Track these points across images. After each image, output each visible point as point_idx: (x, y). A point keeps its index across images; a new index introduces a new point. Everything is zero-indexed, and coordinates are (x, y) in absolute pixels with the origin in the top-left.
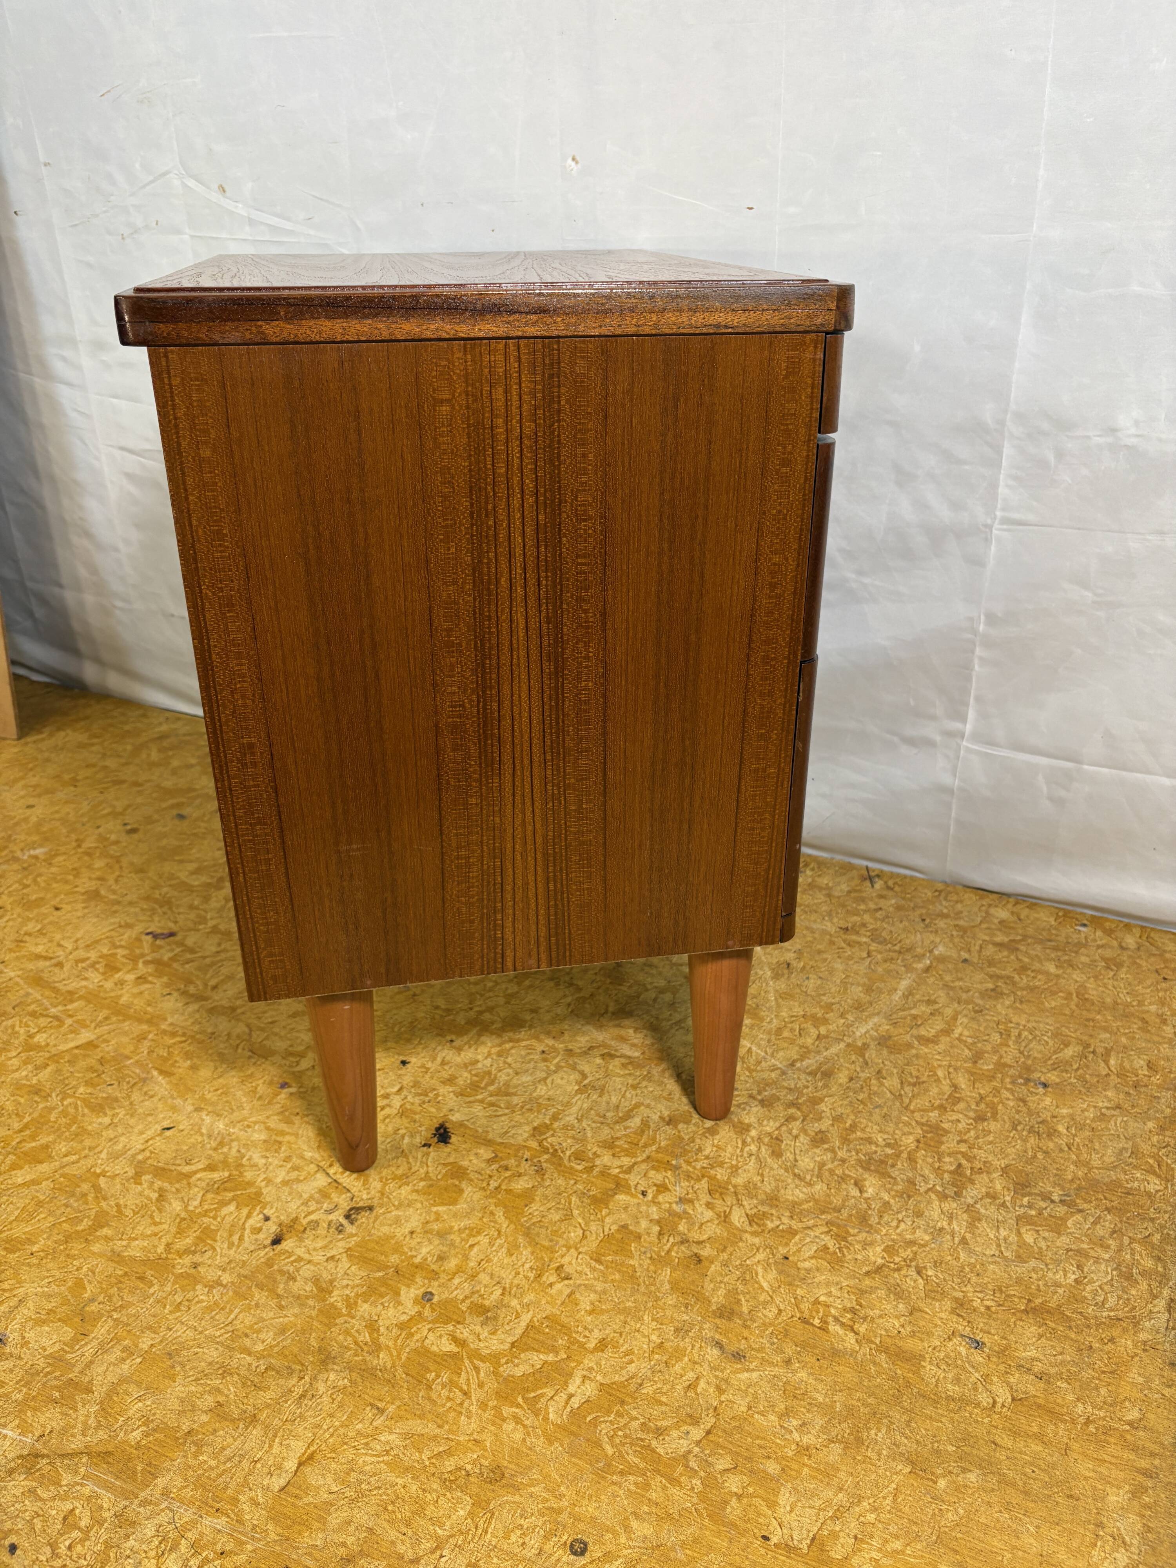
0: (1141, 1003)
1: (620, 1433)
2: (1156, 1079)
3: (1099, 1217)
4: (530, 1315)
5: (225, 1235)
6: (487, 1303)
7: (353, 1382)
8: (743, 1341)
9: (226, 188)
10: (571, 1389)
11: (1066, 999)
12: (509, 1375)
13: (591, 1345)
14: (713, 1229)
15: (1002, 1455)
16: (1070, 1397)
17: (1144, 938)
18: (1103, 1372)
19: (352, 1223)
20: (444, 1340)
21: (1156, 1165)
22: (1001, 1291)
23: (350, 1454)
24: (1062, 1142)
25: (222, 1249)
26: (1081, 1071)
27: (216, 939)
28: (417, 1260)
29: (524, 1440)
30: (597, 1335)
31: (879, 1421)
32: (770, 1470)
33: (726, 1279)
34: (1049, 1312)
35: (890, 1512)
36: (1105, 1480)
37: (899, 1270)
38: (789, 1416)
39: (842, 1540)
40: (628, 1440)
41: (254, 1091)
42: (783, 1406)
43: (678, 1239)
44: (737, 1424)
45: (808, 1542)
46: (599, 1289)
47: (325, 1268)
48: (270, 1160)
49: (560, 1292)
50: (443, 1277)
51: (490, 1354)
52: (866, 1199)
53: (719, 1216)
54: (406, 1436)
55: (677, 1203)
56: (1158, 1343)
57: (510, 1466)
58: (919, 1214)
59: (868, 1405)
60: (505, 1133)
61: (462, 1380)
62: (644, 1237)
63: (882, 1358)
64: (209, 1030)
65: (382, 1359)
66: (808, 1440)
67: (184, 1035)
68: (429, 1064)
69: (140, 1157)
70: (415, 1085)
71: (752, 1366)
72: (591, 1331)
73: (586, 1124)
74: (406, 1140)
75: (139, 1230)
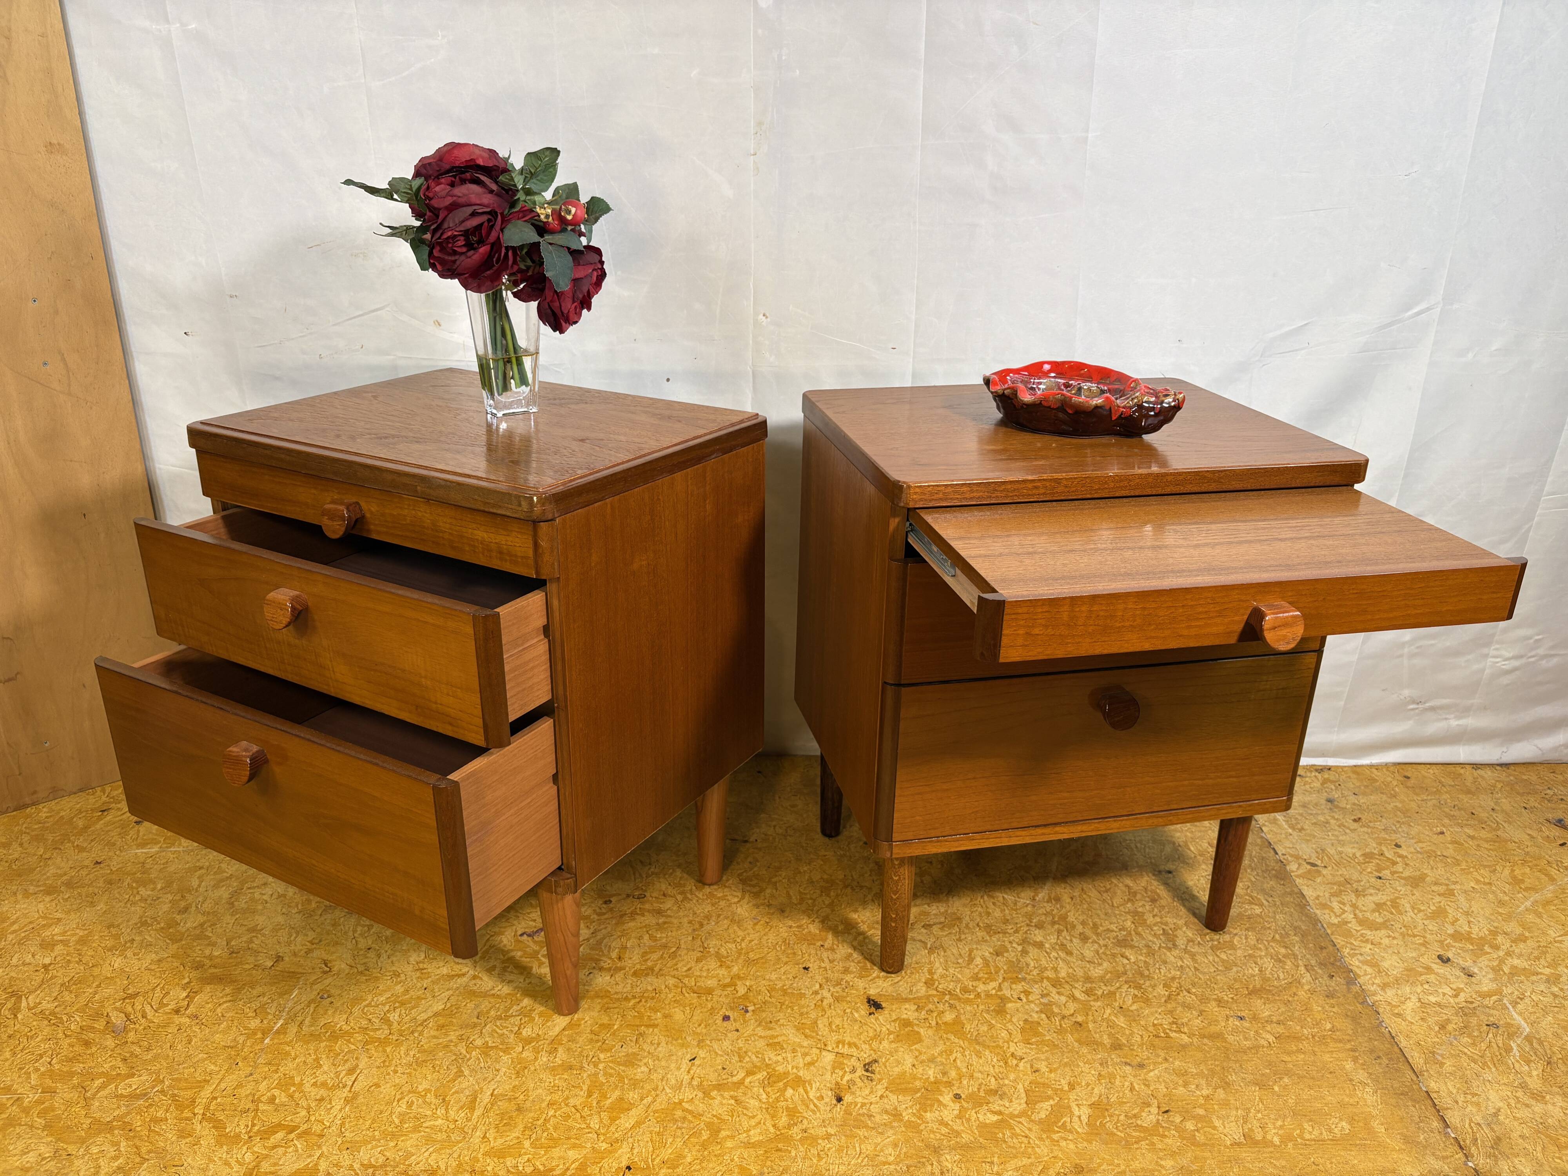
1: (1119, 1124)
3: (1246, 935)
4: (1021, 1085)
5: (803, 1107)
6: (992, 1088)
7: (963, 1155)
8: (1137, 1057)
10: (1077, 1113)
12: (1039, 1119)
13: (1066, 1088)
14: (1072, 1006)
15: (1290, 1066)
16: (1298, 1028)
18: (1303, 1011)
19: (873, 1073)
20: (989, 1115)
21: (1251, 899)
22: (1232, 988)
25: (811, 1116)
28: (932, 1079)
29: (1076, 1147)
30: (1064, 1082)
31: (1228, 1071)
32: (1200, 1113)
33: (1102, 1029)
34: (1259, 991)
35: (1265, 1110)
36: (1338, 1059)
37: (1178, 994)
38: (1188, 1085)
40: (1125, 1126)
42: (1181, 1081)
43: (1060, 1017)
44: (1168, 1098)
46: (1043, 1058)
47: (884, 1103)
48: (784, 1055)
49: (1025, 1067)
50: (956, 1083)
51: (1020, 1113)
52: (1134, 963)
53: (1069, 997)
55: (1041, 998)
56: (1314, 988)
58: (1165, 962)
59: (1218, 1065)
60: (911, 991)
61: (1018, 1131)
62: (1041, 1022)
63: (1206, 1041)
64: (650, 988)
65: (966, 1138)
66: (1205, 1092)
67: (634, 997)
68: (823, 965)
69: (695, 1083)
70: (827, 980)
71: (1151, 1068)
72: (1060, 1081)
73: (951, 971)
74: (856, 1015)
75: (745, 1125)
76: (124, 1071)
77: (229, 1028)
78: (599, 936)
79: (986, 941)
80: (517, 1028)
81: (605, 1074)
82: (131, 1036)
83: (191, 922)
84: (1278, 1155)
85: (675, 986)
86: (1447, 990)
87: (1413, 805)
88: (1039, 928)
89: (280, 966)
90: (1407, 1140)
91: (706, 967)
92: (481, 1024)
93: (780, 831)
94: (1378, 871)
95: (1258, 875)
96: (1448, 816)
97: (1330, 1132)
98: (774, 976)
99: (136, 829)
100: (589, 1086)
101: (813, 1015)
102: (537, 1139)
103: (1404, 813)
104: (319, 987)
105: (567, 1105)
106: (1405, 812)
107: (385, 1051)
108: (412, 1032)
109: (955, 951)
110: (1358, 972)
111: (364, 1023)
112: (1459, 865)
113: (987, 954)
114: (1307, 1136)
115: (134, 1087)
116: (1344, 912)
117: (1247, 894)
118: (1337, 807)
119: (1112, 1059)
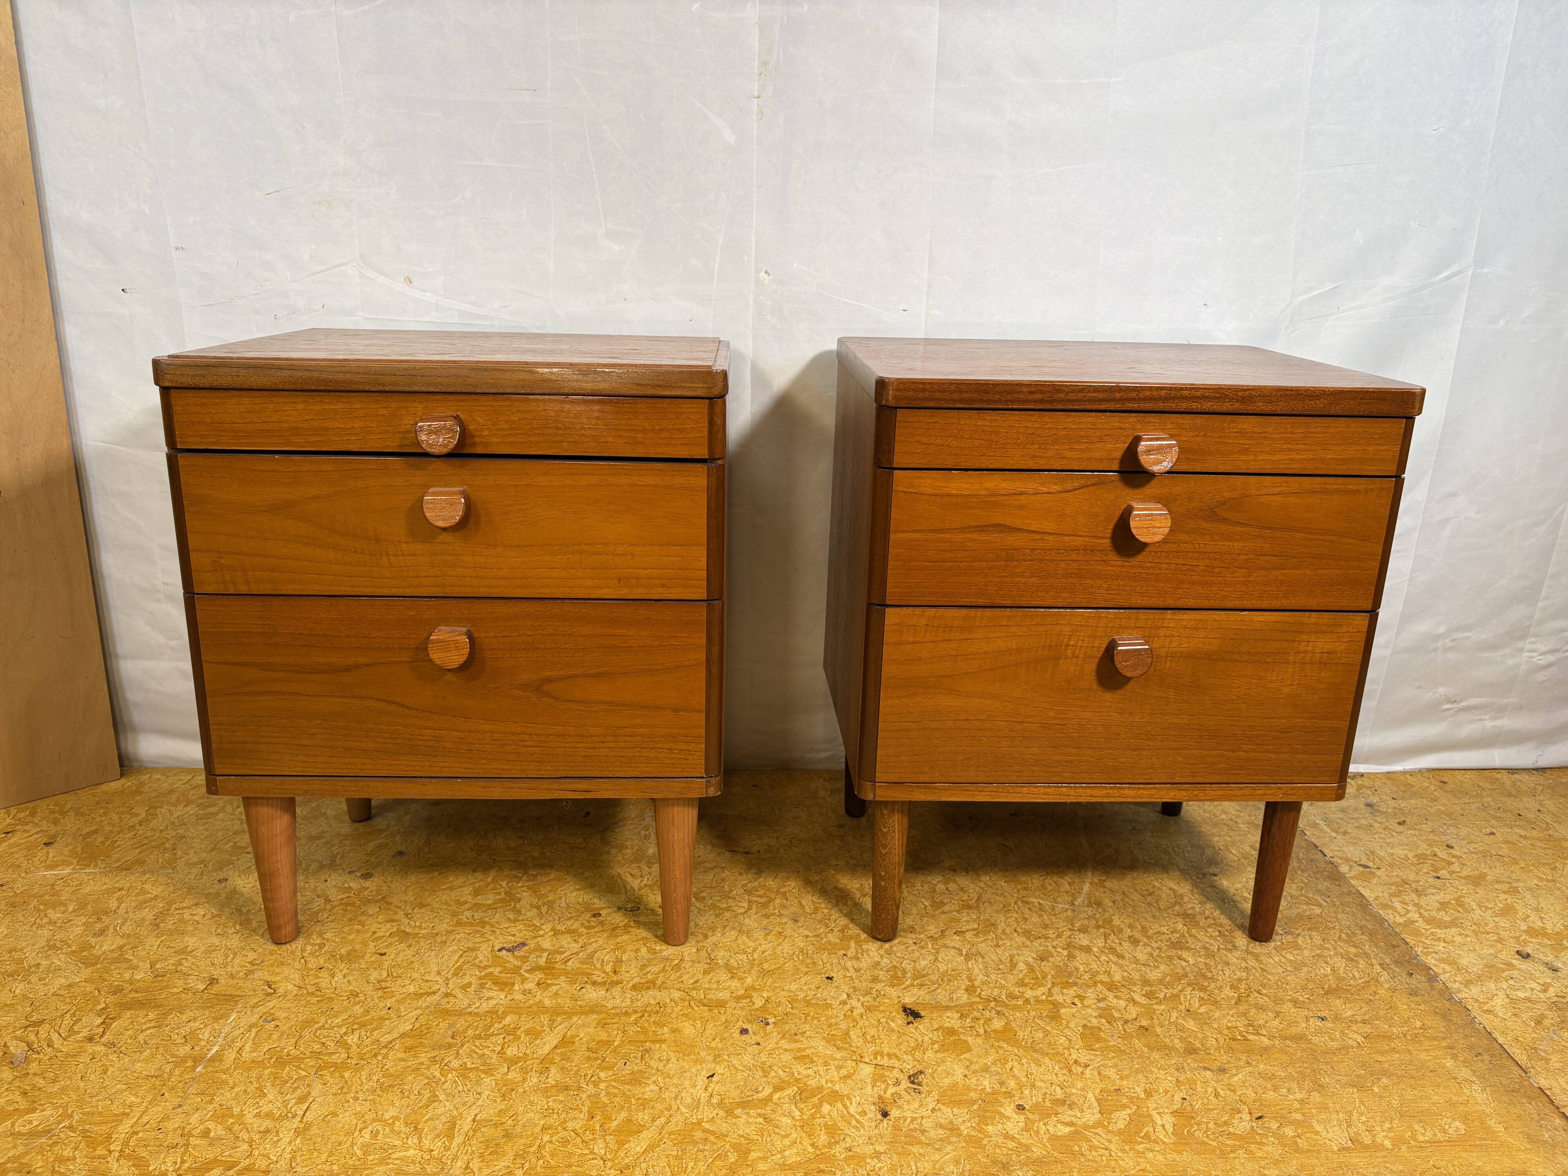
1: (1209, 1133)
3: (1312, 935)
4: (1091, 1094)
5: (844, 1124)
6: (1059, 1097)
8: (1216, 1062)
9: (413, 279)
10: (1159, 1122)
12: (1118, 1129)
13: (1142, 1096)
14: (1134, 1010)
15: (1386, 1066)
16: (1386, 1027)
18: (1387, 1009)
19: (920, 1085)
20: (1060, 1127)
22: (1306, 988)
25: (853, 1133)
27: (567, 937)
28: (989, 1090)
29: (1166, 1158)
30: (1139, 1089)
31: (1319, 1073)
32: (1298, 1118)
33: (1171, 1033)
34: (1336, 990)
35: (1368, 1112)
36: (1436, 1057)
37: (1249, 996)
38: (1278, 1089)
40: (1217, 1134)
42: (1269, 1085)
43: (1121, 1021)
44: (1259, 1103)
46: (1111, 1065)
47: (937, 1117)
48: (815, 1069)
49: (1092, 1074)
50: (1017, 1093)
51: (1094, 1123)
52: (1193, 965)
53: (1128, 1001)
56: (1395, 987)
58: (1227, 964)
59: (1307, 1068)
60: (951, 999)
61: (1095, 1142)
62: (1102, 1027)
63: (1288, 1042)
64: (652, 1002)
65: (1037, 1152)
66: (1299, 1096)
67: (636, 1012)
68: (848, 974)
69: (714, 1101)
70: (855, 989)
71: (1234, 1072)
72: (1134, 1089)
73: (993, 977)
74: (893, 1025)
75: (779, 1145)
76: (23, 1105)
77: (153, 1056)
78: (590, 949)
79: (1027, 946)
80: (500, 1048)
81: (608, 1094)
82: (34, 1067)
83: (107, 945)
84: (1392, 1159)
85: (682, 999)
86: (1534, 985)
87: (1457, 808)
88: (1084, 933)
89: (215, 989)
90: (1530, 1139)
91: (715, 979)
92: (456, 1044)
93: (784, 842)
94: (1436, 871)
95: (1309, 876)
96: (1493, 817)
97: (1444, 1133)
98: (793, 987)
99: (45, 850)
100: (590, 1108)
101: (843, 1026)
102: (531, 1168)
103: (1448, 816)
104: (262, 1009)
105: (565, 1129)
106: (1450, 815)
107: (342, 1077)
108: (375, 1056)
109: (994, 957)
110: (1436, 970)
111: (317, 1047)
112: (1517, 863)
113: (1030, 959)
114: (1421, 1138)
115: (35, 1123)
116: (1408, 911)
117: (1302, 895)
118: (1378, 811)
119: (1188, 1064)
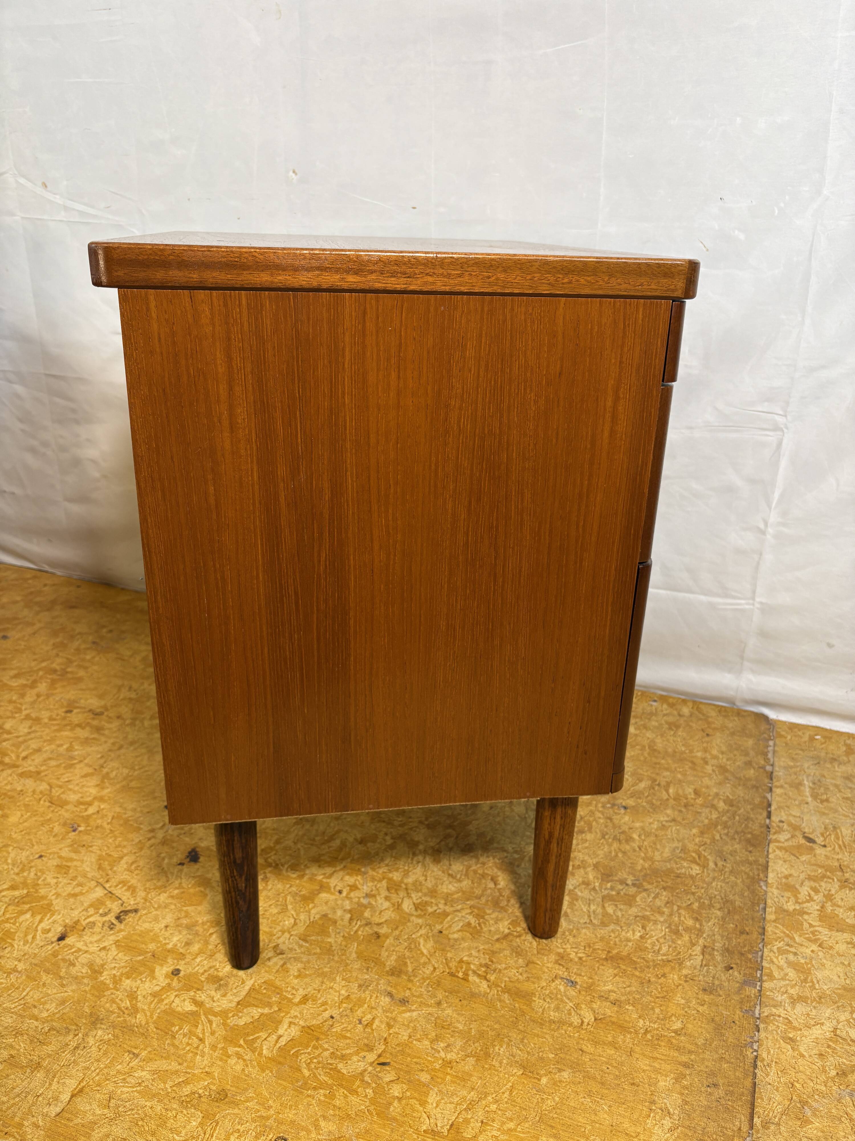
0: (691, 751)
1: (315, 1061)
2: (700, 801)
3: (658, 893)
4: (252, 982)
5: (22, 935)
6: (220, 974)
7: (116, 1037)
8: (408, 991)
9: (47, 184)
10: (280, 1032)
11: (641, 750)
12: (234, 1025)
13: (297, 1000)
14: (389, 915)
15: (586, 1058)
16: (635, 1016)
17: (695, 707)
18: (658, 997)
19: (121, 922)
20: (187, 1003)
21: (697, 857)
22: (590, 947)
23: (111, 1087)
24: (635, 845)
25: (18, 946)
26: (650, 798)
27: (29, 723)
28: (170, 946)
29: (243, 1070)
30: (301, 992)
31: (502, 1040)
32: (423, 1079)
33: (397, 949)
34: (621, 959)
35: (506, 1103)
36: (657, 1071)
37: (520, 936)
38: (438, 1041)
39: (472, 1125)
40: (320, 1065)
41: (51, 830)
42: (434, 1034)
43: (364, 922)
44: (401, 1048)
45: (448, 1127)
46: (304, 960)
47: (98, 956)
48: (60, 880)
49: (276, 964)
50: (189, 957)
51: (221, 1011)
52: (499, 890)
53: (394, 905)
54: (154, 1072)
55: (364, 898)
56: (695, 976)
57: (232, 1089)
59: (495, 1030)
61: (199, 1030)
62: (339, 922)
63: (505, 996)
65: (139, 1018)
66: (451, 1056)
71: (413, 1008)
72: (297, 990)
74: (166, 861)
78: (32, 736)
79: (363, 827)
85: (41, 792)
95: (727, 834)
116: (811, 899)
119: (377, 984)
